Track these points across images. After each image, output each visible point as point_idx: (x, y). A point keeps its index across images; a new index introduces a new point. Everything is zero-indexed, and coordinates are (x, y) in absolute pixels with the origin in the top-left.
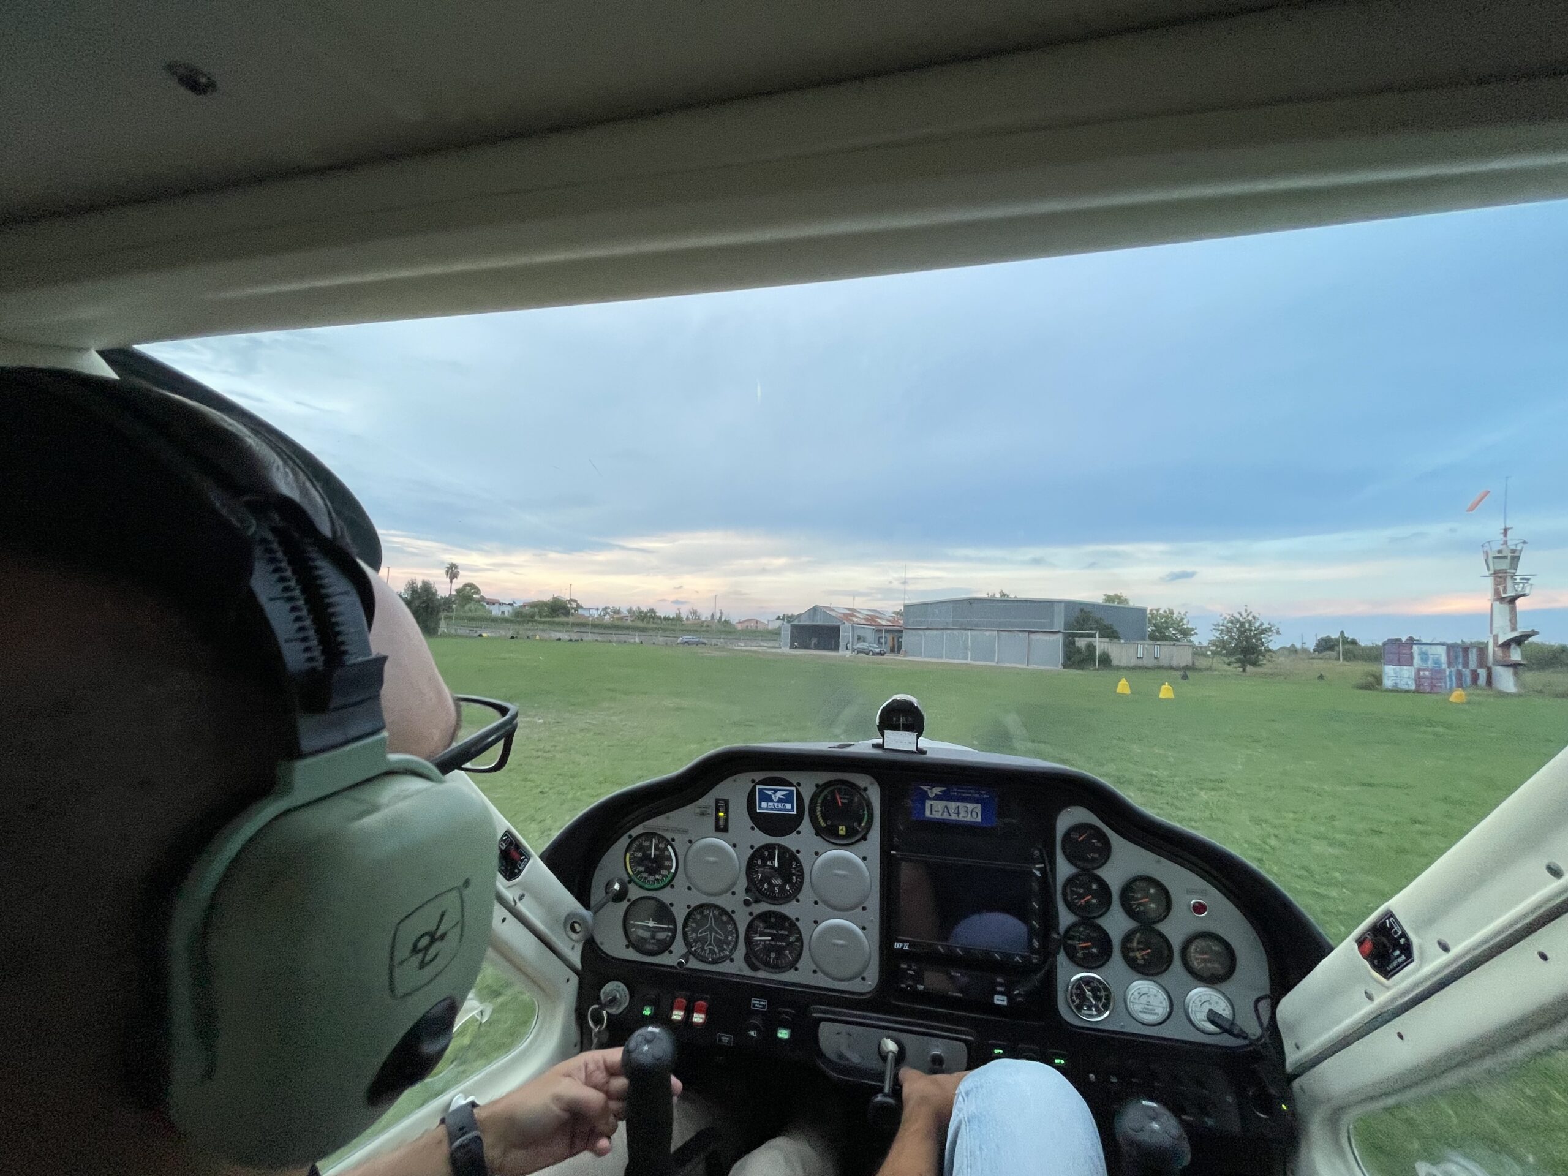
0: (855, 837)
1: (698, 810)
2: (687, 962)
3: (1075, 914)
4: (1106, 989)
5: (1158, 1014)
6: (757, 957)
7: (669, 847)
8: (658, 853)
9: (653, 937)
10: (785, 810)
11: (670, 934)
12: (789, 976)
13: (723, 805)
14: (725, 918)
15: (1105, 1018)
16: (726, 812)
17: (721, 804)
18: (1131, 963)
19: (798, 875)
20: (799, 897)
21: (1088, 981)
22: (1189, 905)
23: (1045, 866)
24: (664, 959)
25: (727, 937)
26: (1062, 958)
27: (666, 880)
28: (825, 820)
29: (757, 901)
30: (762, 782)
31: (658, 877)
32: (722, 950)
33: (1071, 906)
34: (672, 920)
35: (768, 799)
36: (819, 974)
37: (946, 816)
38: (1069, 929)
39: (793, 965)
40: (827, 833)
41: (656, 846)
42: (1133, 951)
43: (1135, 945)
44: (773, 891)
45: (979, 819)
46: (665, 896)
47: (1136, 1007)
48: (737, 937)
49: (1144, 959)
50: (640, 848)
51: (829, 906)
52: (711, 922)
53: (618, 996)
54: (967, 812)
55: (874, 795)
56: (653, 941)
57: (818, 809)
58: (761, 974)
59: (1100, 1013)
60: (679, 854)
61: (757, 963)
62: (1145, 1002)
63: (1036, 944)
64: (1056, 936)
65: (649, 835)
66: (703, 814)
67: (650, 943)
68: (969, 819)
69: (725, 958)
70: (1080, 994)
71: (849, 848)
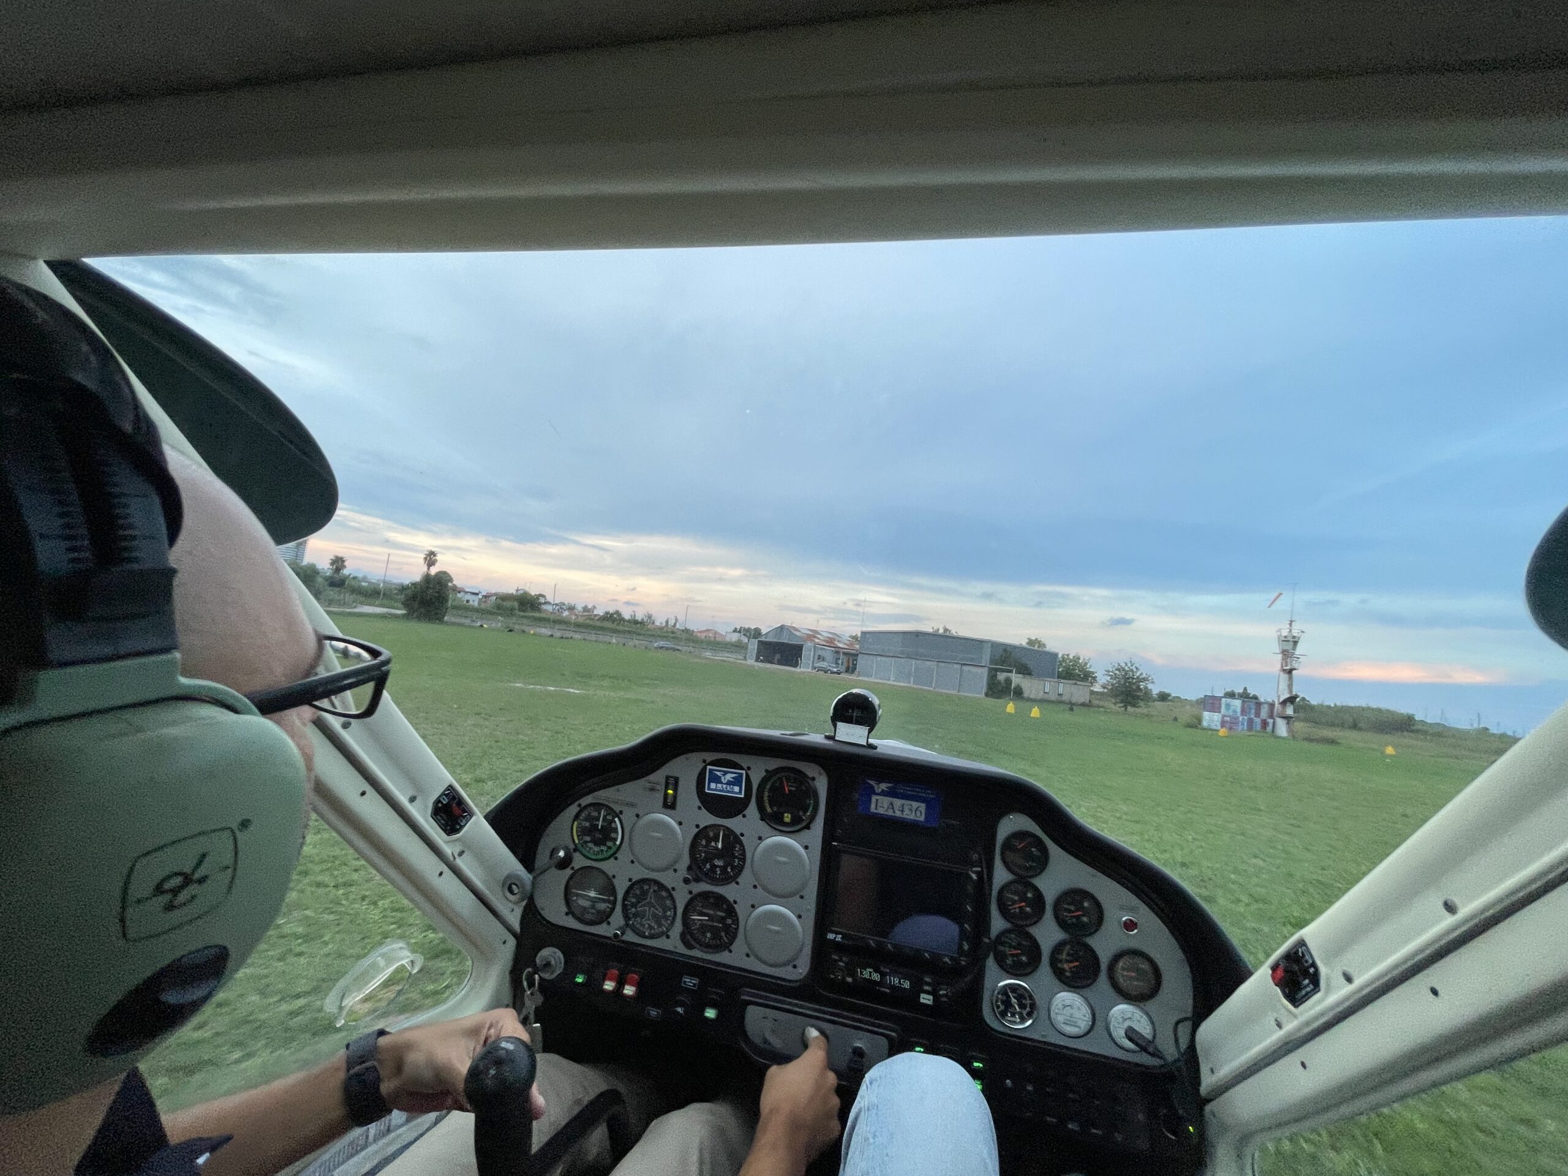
0: (799, 825)
1: (648, 785)
2: (623, 934)
3: (1008, 921)
4: (1031, 997)
5: (1080, 1027)
6: (692, 935)
7: (616, 819)
8: (605, 824)
9: (593, 907)
10: (733, 792)
11: (610, 906)
12: (723, 957)
13: (673, 782)
14: (664, 894)
15: (1028, 1027)
16: (675, 790)
17: (672, 781)
18: (1059, 973)
19: (740, 858)
20: (739, 880)
21: (1013, 988)
22: (1119, 922)
23: (982, 870)
24: (601, 930)
25: (665, 912)
26: (991, 963)
27: (612, 851)
28: (771, 807)
29: (697, 880)
30: (712, 763)
31: (604, 848)
32: (660, 925)
33: (1004, 911)
34: (613, 891)
35: (717, 780)
36: (752, 958)
37: (890, 813)
38: (998, 937)
39: (727, 947)
40: (773, 820)
41: (605, 817)
42: (1060, 961)
43: (1064, 957)
44: (715, 873)
45: (922, 818)
46: (608, 866)
47: (1059, 1019)
48: (675, 913)
49: (1071, 972)
50: (589, 818)
51: (769, 892)
52: (651, 898)
53: (553, 962)
54: (911, 810)
55: (821, 785)
56: (593, 911)
57: (766, 794)
58: (697, 953)
59: (1023, 1020)
60: (625, 825)
61: (693, 943)
62: (1068, 1014)
63: (966, 947)
64: (987, 940)
65: (598, 806)
66: (652, 790)
67: (588, 913)
68: (912, 817)
69: (662, 934)
70: (1007, 1001)
71: (792, 835)
